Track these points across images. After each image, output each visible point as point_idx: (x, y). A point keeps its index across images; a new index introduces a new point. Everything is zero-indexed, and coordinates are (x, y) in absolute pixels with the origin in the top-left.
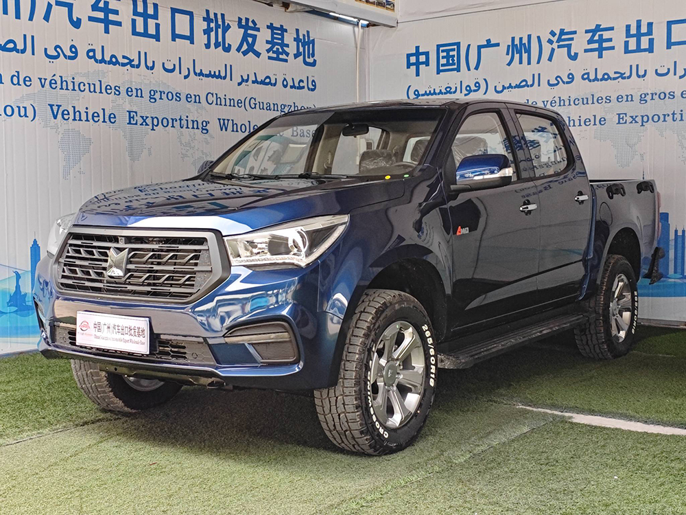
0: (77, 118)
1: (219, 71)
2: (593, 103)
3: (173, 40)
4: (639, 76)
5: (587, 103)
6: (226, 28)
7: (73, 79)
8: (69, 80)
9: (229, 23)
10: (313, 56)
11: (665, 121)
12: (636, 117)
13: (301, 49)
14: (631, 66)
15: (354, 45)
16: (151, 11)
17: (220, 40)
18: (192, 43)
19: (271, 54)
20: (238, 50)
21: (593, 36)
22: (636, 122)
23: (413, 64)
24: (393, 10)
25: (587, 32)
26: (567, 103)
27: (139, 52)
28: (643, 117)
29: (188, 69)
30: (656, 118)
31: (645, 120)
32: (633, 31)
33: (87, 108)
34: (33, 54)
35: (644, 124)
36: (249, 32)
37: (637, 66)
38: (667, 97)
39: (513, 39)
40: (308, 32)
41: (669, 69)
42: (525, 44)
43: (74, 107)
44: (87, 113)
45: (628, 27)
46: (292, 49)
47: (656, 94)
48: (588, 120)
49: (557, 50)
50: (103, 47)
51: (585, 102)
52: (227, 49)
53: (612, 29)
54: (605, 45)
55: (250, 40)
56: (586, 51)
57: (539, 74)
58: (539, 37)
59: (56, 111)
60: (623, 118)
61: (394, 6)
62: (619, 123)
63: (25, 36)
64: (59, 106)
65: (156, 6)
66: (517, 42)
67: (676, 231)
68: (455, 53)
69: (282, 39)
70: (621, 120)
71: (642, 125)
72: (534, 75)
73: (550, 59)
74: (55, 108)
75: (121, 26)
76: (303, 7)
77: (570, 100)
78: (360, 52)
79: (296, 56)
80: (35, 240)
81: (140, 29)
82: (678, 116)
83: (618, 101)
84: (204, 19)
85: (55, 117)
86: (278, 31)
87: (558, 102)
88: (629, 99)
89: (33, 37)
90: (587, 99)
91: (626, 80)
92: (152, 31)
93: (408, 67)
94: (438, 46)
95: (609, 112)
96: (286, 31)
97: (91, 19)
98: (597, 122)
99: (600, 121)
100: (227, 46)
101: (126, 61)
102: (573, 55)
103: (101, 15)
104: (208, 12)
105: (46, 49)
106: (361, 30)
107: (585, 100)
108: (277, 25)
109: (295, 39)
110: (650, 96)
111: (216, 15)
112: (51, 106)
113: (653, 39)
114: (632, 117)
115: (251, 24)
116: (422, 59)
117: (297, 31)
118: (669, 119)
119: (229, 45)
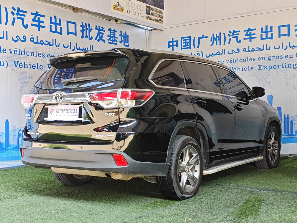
0: (26, 67)
1: (88, 48)
2: (248, 61)
3: (68, 34)
4: (267, 49)
5: (245, 61)
6: (90, 30)
7: (24, 50)
8: (23, 50)
9: (92, 27)
10: (128, 42)
11: (278, 68)
12: (266, 66)
13: (123, 39)
14: (264, 45)
15: (146, 38)
16: (58, 22)
17: (88, 35)
18: (76, 36)
19: (110, 41)
20: (96, 39)
21: (247, 33)
22: (266, 69)
23: (171, 46)
24: (162, 23)
25: (245, 31)
26: (237, 61)
27: (53, 39)
28: (269, 66)
29: (74, 47)
30: (275, 67)
31: (270, 68)
32: (264, 30)
33: (30, 63)
34: (7, 39)
35: (270, 69)
36: (100, 32)
37: (266, 45)
38: (279, 58)
39: (213, 34)
40: (126, 32)
41: (280, 46)
42: (218, 36)
43: (25, 62)
44: (30, 65)
45: (262, 29)
46: (119, 39)
47: (275, 57)
48: (246, 68)
49: (232, 39)
50: (37, 37)
51: (244, 61)
52: (91, 39)
53: (255, 29)
54: (252, 36)
55: (101, 35)
56: (244, 39)
57: (225, 49)
58: (224, 34)
59: (17, 64)
60: (261, 67)
61: (162, 21)
62: (259, 69)
63: (3, 31)
64: (18, 62)
65: (60, 20)
66: (215, 36)
67: (285, 115)
68: (188, 41)
69: (115, 35)
70: (260, 68)
71: (269, 70)
72: (222, 50)
73: (229, 43)
74: (16, 63)
75: (45, 28)
76: (123, 21)
77: (238, 60)
78: (148, 41)
79: (121, 42)
80: (7, 119)
81: (53, 29)
82: (284, 66)
83: (258, 60)
84: (81, 26)
85: (16, 66)
86: (113, 32)
87: (233, 61)
88: (263, 59)
89: (7, 32)
90: (245, 59)
91: (262, 51)
92: (58, 30)
93: (169, 47)
94: (182, 38)
95: (255, 64)
96: (116, 31)
97: (32, 25)
98: (250, 69)
99: (251, 69)
100: (91, 37)
101: (47, 43)
102: (239, 41)
103: (36, 23)
104: (82, 23)
105: (12, 37)
106: (149, 32)
107: (244, 60)
108: (112, 29)
109: (120, 35)
110: (272, 57)
111: (86, 24)
112: (15, 61)
113: (273, 33)
114: (264, 67)
115: (101, 28)
116: (175, 43)
117: (121, 31)
118: (280, 67)
119: (92, 37)
